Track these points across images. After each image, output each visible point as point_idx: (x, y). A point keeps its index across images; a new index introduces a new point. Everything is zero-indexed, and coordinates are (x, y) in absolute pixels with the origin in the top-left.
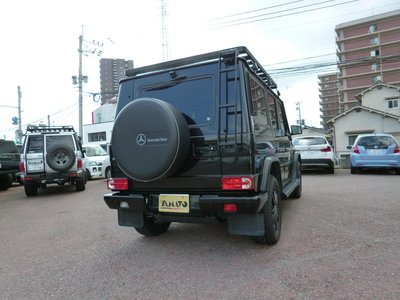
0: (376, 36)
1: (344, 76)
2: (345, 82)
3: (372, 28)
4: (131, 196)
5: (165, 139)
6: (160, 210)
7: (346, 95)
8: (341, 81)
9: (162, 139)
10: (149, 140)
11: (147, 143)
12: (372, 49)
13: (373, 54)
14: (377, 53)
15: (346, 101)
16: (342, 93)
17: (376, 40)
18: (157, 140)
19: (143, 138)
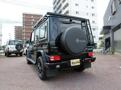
0: (33, 19)
1: (24, 27)
2: (24, 29)
3: (32, 16)
5: (85, 41)
7: (24, 33)
8: (23, 29)
9: (84, 41)
10: (80, 41)
11: (79, 42)
13: (32, 23)
14: (33, 23)
15: (24, 35)
16: (23, 32)
17: (33, 20)
18: (83, 41)
19: (78, 40)
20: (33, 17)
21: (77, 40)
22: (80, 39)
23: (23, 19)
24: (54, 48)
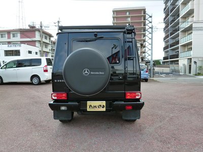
0: (129, 17)
4: (69, 103)
5: (103, 73)
6: (88, 110)
9: (101, 73)
10: (92, 73)
11: (90, 75)
12: (127, 23)
14: (129, 24)
17: (129, 19)
18: (97, 73)
19: (88, 71)
20: (129, 14)
21: (86, 72)
22: (91, 70)
23: (114, 20)
24: (58, 81)
